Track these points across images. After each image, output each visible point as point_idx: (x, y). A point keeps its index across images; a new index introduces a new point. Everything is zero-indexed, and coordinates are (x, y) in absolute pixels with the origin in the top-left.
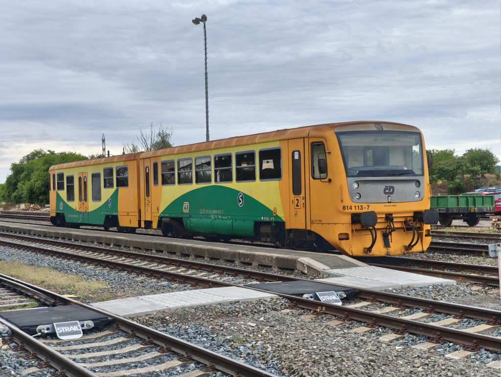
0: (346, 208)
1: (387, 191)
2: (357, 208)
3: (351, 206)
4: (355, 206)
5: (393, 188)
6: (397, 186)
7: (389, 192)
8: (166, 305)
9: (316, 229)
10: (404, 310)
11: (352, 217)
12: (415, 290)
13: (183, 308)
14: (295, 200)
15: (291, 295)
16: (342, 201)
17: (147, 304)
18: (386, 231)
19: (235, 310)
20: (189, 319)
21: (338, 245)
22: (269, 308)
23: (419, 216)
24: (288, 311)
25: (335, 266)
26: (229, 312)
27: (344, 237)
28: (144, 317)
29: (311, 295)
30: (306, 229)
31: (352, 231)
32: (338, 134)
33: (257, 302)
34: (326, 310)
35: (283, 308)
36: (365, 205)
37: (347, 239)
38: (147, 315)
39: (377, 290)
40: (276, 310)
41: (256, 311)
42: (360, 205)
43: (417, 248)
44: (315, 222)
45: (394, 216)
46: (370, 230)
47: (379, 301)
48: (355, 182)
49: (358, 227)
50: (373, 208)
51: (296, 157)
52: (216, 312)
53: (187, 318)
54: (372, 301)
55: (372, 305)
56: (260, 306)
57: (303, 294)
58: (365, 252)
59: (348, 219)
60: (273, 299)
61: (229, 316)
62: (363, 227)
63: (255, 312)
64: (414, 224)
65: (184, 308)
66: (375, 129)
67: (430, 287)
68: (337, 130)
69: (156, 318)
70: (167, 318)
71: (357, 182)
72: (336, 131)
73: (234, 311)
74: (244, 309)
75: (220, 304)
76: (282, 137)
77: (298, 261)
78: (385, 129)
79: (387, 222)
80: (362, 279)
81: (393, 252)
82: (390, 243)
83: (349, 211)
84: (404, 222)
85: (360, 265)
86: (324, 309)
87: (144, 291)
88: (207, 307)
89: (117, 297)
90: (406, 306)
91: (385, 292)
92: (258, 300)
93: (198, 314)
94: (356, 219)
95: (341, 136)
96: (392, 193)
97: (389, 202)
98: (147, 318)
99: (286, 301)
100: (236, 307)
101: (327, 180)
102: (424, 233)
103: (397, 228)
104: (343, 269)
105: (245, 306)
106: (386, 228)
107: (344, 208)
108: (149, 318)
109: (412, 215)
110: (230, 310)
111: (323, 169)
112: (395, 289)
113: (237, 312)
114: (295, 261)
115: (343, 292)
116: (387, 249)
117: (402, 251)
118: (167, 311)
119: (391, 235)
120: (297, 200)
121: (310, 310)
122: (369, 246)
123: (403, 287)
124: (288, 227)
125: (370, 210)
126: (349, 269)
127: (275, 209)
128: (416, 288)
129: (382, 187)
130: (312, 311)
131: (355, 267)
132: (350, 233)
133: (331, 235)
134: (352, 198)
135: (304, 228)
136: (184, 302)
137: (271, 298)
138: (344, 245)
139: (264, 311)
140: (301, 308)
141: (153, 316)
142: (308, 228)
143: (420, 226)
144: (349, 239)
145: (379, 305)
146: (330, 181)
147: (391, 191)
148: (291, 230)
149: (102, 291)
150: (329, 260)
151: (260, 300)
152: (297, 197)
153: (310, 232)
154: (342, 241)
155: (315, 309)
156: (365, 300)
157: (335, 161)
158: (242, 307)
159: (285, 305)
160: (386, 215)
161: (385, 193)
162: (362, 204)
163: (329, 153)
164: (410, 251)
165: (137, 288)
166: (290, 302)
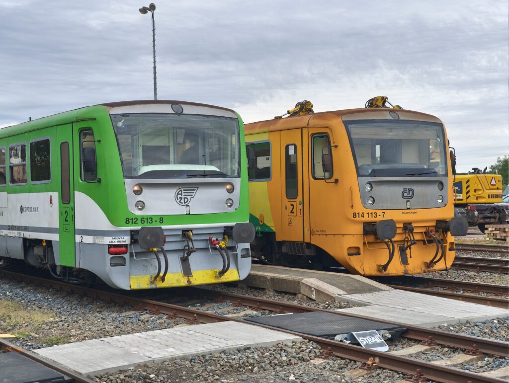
0: (357, 215)
1: (406, 194)
2: (370, 215)
3: (363, 213)
4: (368, 214)
5: (412, 191)
6: (417, 189)
7: (408, 195)
8: (148, 354)
9: (317, 241)
10: (482, 359)
11: (364, 227)
12: (477, 326)
13: (173, 358)
14: (289, 205)
15: (319, 336)
16: (352, 206)
17: (117, 351)
18: (404, 244)
19: (247, 362)
20: (184, 378)
21: (347, 261)
22: (294, 357)
23: (442, 226)
24: (321, 361)
25: (352, 290)
26: (239, 365)
27: (355, 251)
28: (117, 376)
29: (346, 336)
30: (304, 242)
31: (364, 243)
32: (346, 124)
33: (275, 348)
34: (380, 362)
35: (312, 357)
36: (379, 212)
37: (358, 254)
38: (121, 372)
39: (428, 327)
40: (304, 360)
41: (277, 362)
42: (373, 211)
43: (440, 265)
44: (318, 233)
45: (414, 225)
46: (386, 243)
47: (439, 345)
48: (368, 183)
49: (371, 238)
50: (389, 215)
51: (291, 152)
52: (221, 366)
53: (181, 376)
54: (429, 345)
55: (431, 350)
56: (280, 354)
57: (335, 335)
58: (379, 271)
59: (359, 229)
60: (295, 343)
61: (240, 371)
62: (377, 239)
63: (276, 364)
64: (437, 236)
65: (173, 360)
66: (390, 117)
67: (495, 321)
68: (345, 118)
69: (135, 377)
70: (152, 376)
71: (370, 183)
72: (344, 120)
73: (247, 364)
74: (259, 360)
75: (224, 352)
76: (272, 128)
77: (303, 283)
78: (402, 118)
79: (405, 233)
80: (398, 310)
81: (412, 269)
82: (409, 259)
83: (361, 218)
84: (425, 233)
85: (383, 288)
86: (377, 360)
87: (107, 327)
88: (207, 358)
89: (71, 336)
90: (484, 353)
91: (440, 331)
92: (275, 344)
93: (195, 369)
94: (370, 229)
95: (350, 126)
96: (412, 197)
97: (408, 209)
98: (122, 377)
99: (315, 346)
100: (248, 357)
101: (333, 180)
102: (448, 247)
103: (417, 240)
104: (364, 295)
105: (261, 355)
106: (404, 241)
107: (354, 215)
108: (125, 376)
109: (434, 224)
110: (241, 362)
111: (328, 167)
112: (453, 326)
113: (250, 365)
114: (298, 283)
115: (386, 331)
116: (405, 267)
117: (423, 269)
118: (149, 365)
119: (410, 249)
120: (292, 205)
121: (355, 362)
122: (384, 263)
123: (461, 322)
124: (279, 238)
125: (387, 217)
126: (371, 294)
127: (261, 216)
128: (478, 324)
129: (399, 189)
130: (358, 363)
131: (378, 291)
132: (361, 246)
133: (338, 249)
134: (364, 203)
135: (302, 240)
136: (172, 350)
137: (293, 342)
138: (354, 262)
139: (288, 362)
140: (338, 357)
141: (129, 373)
142: (307, 240)
143: (443, 238)
144: (360, 254)
145: (440, 350)
146: (337, 181)
147: (410, 195)
148: (282, 243)
149: (48, 327)
150: (342, 281)
151: (278, 345)
152: (292, 202)
153: (309, 245)
154: (351, 257)
155: (363, 361)
156: (419, 342)
157: (343, 156)
158: (256, 357)
159: (315, 352)
160: (404, 224)
161: (404, 197)
162: (376, 211)
163: (336, 147)
164: (432, 269)
165: (96, 322)
166: (320, 348)
